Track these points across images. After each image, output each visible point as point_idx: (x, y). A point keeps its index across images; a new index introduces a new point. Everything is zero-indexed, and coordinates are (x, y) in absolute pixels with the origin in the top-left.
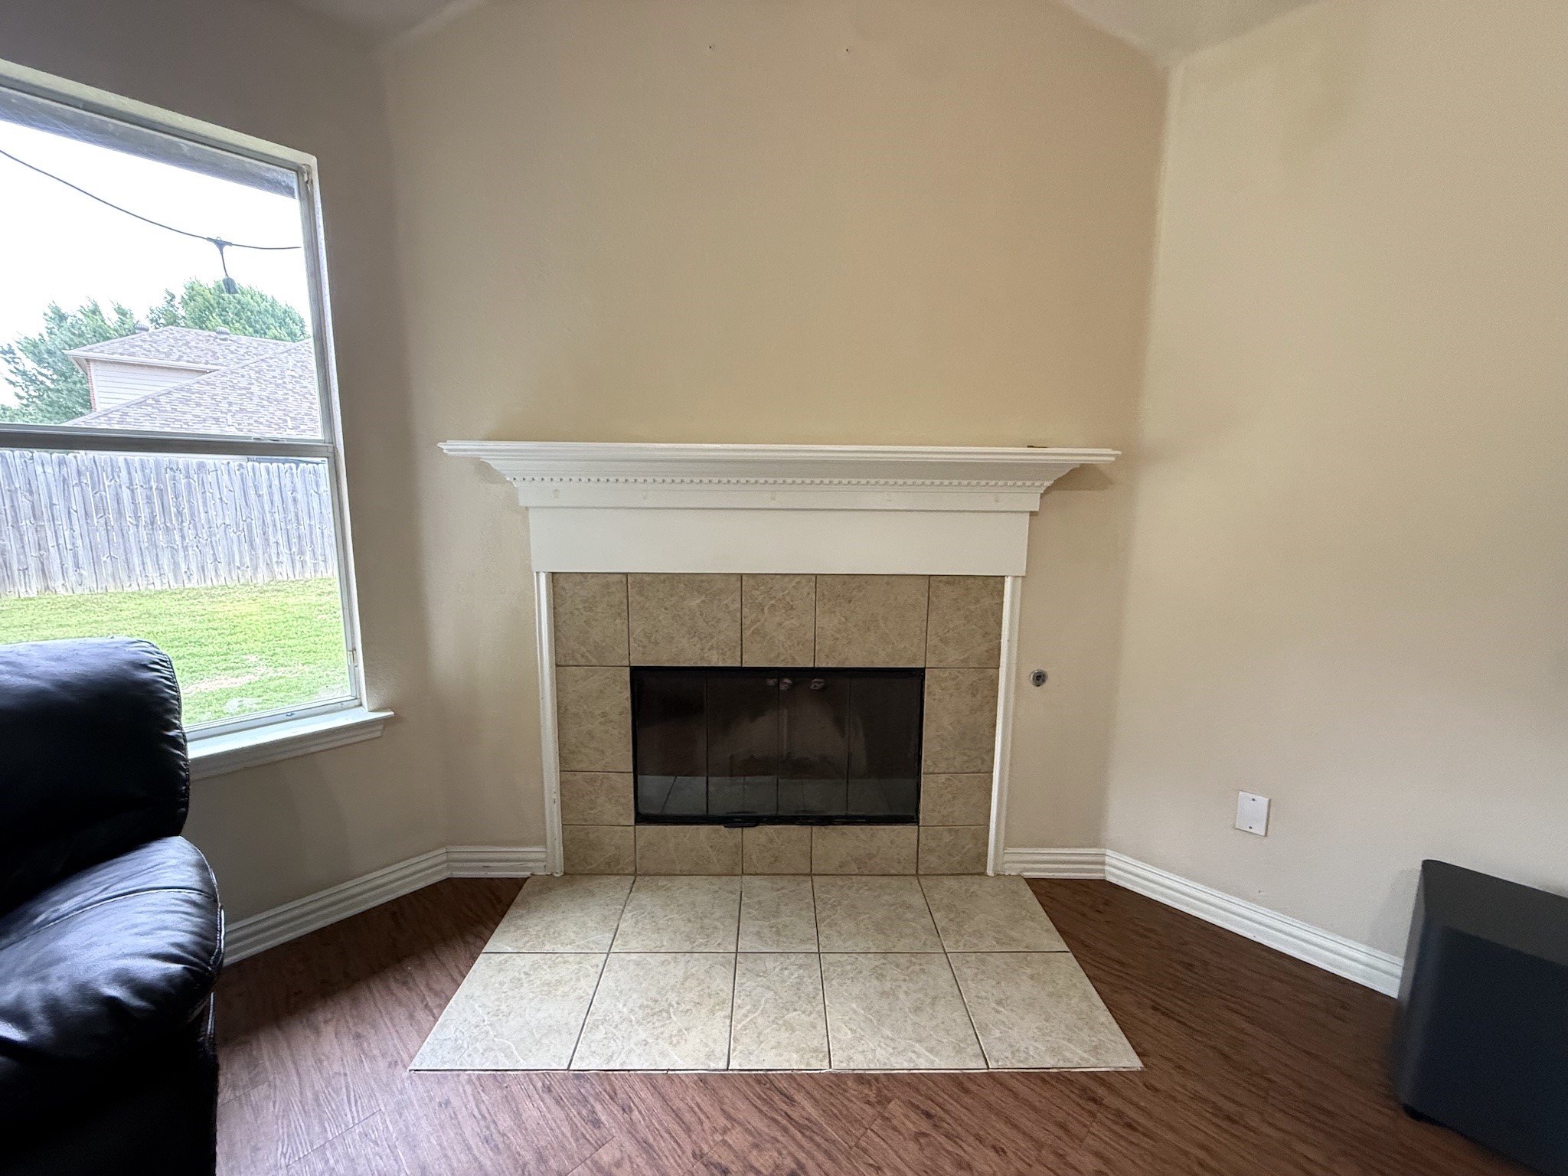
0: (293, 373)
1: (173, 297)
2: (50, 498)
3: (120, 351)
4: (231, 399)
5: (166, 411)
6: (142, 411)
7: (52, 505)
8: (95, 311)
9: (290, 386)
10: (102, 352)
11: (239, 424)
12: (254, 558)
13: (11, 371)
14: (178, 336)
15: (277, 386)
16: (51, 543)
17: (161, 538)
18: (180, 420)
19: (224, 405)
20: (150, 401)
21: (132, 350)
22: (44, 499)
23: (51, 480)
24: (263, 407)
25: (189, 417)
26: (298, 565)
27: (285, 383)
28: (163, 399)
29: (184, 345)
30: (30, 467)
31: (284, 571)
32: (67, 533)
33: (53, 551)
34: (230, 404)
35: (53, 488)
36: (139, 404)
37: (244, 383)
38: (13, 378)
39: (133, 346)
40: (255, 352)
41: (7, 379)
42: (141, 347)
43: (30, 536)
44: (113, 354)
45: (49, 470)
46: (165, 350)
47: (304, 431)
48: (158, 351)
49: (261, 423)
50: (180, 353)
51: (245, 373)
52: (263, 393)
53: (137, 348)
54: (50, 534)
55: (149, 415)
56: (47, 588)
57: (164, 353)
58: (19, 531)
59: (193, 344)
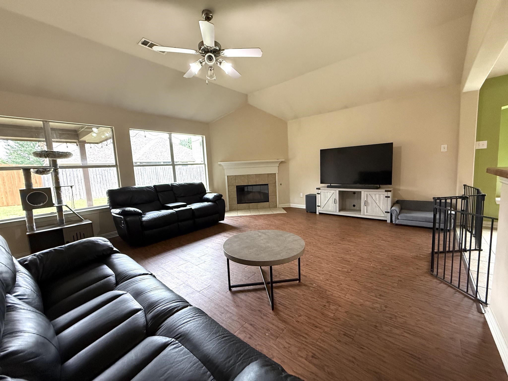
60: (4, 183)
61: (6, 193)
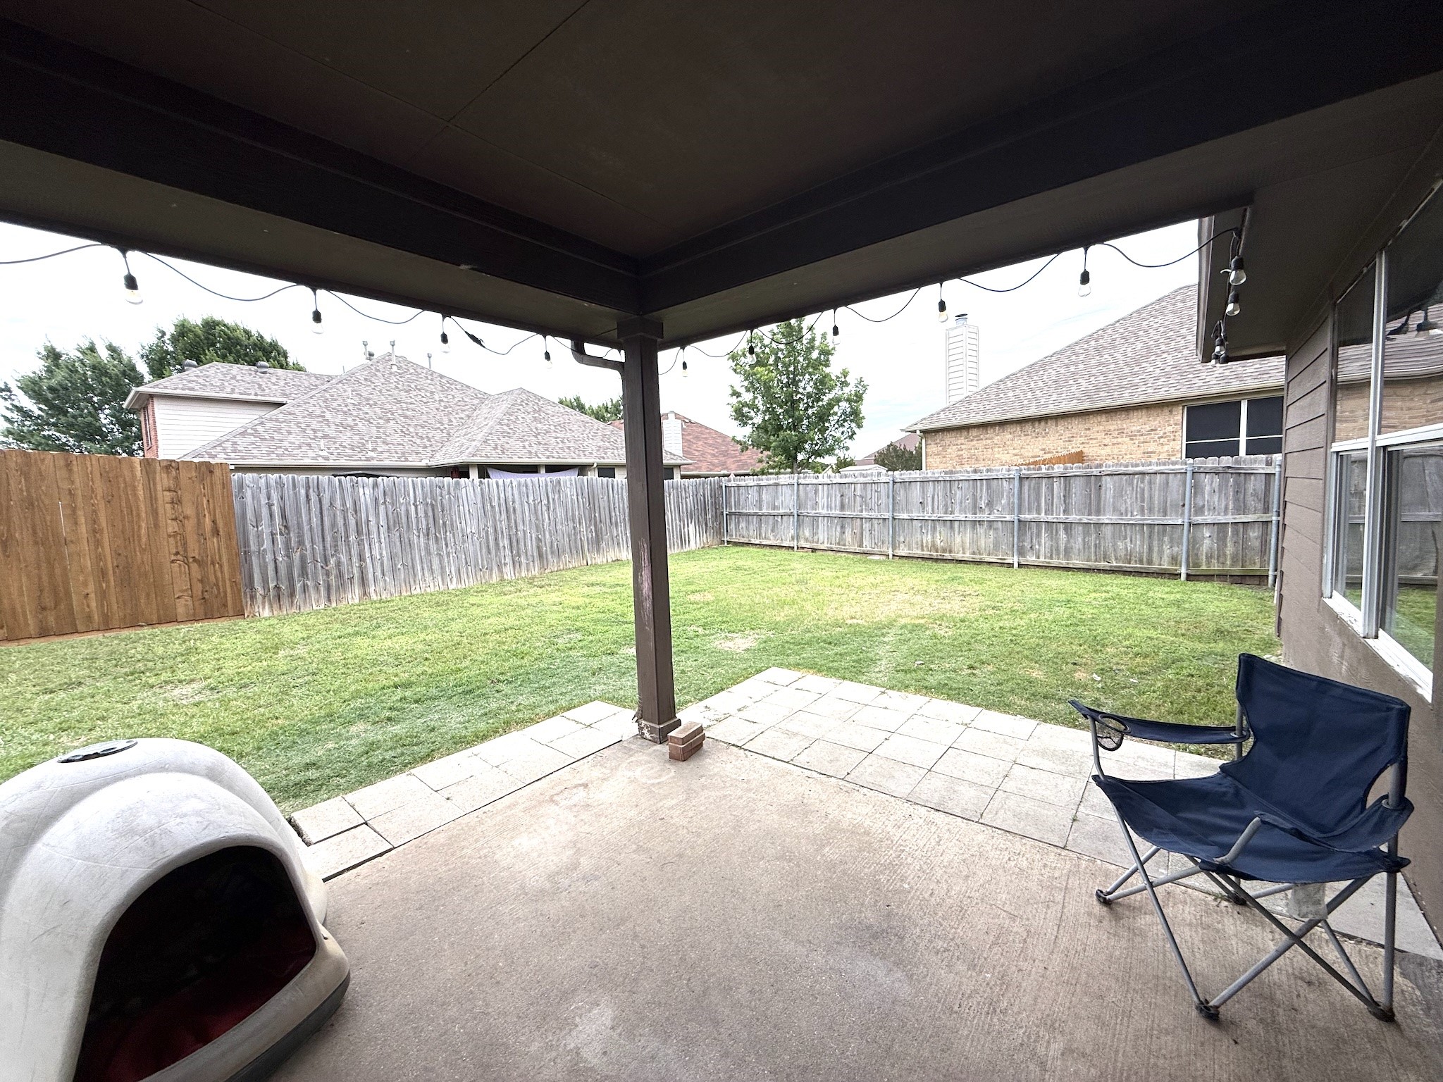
0: (352, 401)
1: (164, 334)
2: (368, 517)
3: (181, 386)
4: (313, 426)
5: (265, 439)
6: (249, 440)
7: (369, 521)
8: (92, 349)
9: (355, 413)
10: (166, 387)
11: (329, 449)
12: (490, 561)
13: (7, 408)
14: (224, 370)
15: (345, 413)
16: (367, 555)
17: (433, 548)
18: (280, 447)
19: (311, 434)
20: (249, 431)
21: (190, 385)
22: (364, 516)
23: (368, 500)
24: (341, 432)
25: (286, 444)
26: (517, 565)
27: (349, 410)
28: (260, 428)
29: (231, 378)
30: (356, 489)
31: (508, 571)
32: (377, 545)
33: (368, 560)
34: (315, 431)
35: (369, 506)
36: (243, 434)
37: (318, 412)
38: (9, 414)
39: (190, 381)
40: (292, 383)
41: (4, 416)
42: (197, 382)
43: (355, 551)
44: (175, 389)
45: (367, 492)
46: (218, 384)
47: (382, 452)
48: (212, 385)
49: (345, 447)
50: (231, 387)
51: (315, 403)
52: (336, 420)
53: (194, 383)
54: (367, 547)
55: (253, 444)
56: (365, 594)
57: (217, 386)
58: (349, 545)
59: (239, 377)
60: (95, 531)
61: (103, 573)
